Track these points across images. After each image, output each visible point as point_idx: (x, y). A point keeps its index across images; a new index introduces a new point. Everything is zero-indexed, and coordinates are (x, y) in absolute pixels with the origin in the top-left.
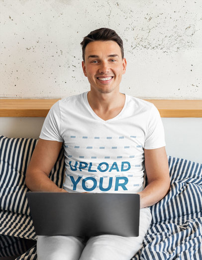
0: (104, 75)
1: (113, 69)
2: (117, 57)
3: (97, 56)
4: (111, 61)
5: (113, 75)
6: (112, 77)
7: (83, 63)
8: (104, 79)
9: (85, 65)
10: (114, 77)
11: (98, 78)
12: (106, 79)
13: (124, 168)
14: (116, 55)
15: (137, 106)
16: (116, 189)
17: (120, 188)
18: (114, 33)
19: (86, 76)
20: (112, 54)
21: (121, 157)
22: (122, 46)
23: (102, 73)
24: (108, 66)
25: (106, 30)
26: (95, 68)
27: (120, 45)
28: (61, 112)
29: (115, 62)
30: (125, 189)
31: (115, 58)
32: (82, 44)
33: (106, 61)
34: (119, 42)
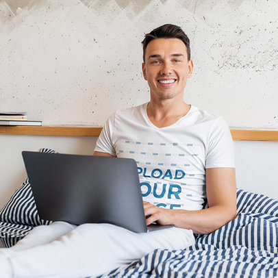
0: (165, 78)
1: (176, 70)
2: (181, 57)
3: (159, 56)
4: (175, 61)
5: (176, 78)
6: (175, 80)
7: (143, 65)
8: (165, 82)
9: (146, 67)
10: (177, 80)
11: (158, 81)
12: (168, 82)
13: (178, 177)
14: (181, 55)
15: (201, 116)
16: (169, 197)
17: (173, 196)
18: (179, 30)
19: (146, 79)
20: (176, 53)
21: (175, 165)
22: (189, 45)
23: (164, 74)
24: (170, 67)
25: (170, 26)
26: (155, 70)
27: (186, 44)
28: (116, 120)
29: (179, 63)
30: (178, 198)
31: (178, 58)
32: (143, 42)
33: (168, 61)
34: (185, 40)
